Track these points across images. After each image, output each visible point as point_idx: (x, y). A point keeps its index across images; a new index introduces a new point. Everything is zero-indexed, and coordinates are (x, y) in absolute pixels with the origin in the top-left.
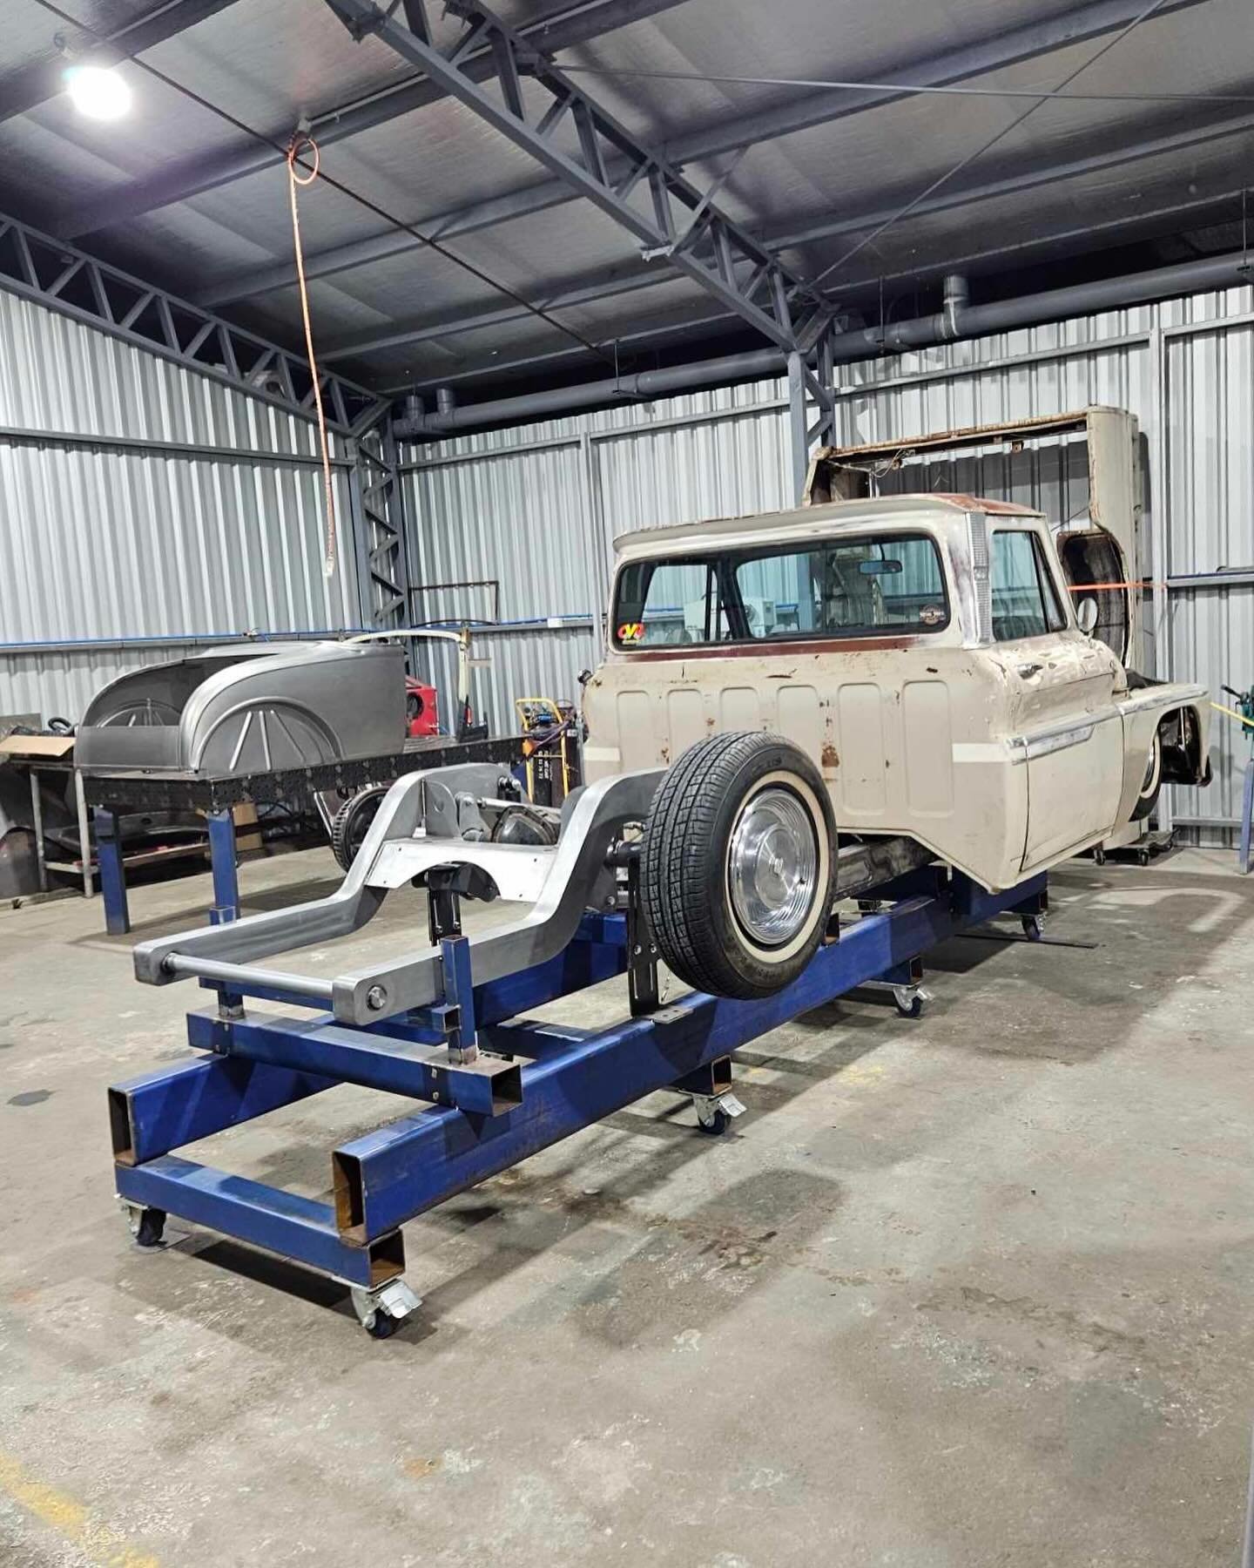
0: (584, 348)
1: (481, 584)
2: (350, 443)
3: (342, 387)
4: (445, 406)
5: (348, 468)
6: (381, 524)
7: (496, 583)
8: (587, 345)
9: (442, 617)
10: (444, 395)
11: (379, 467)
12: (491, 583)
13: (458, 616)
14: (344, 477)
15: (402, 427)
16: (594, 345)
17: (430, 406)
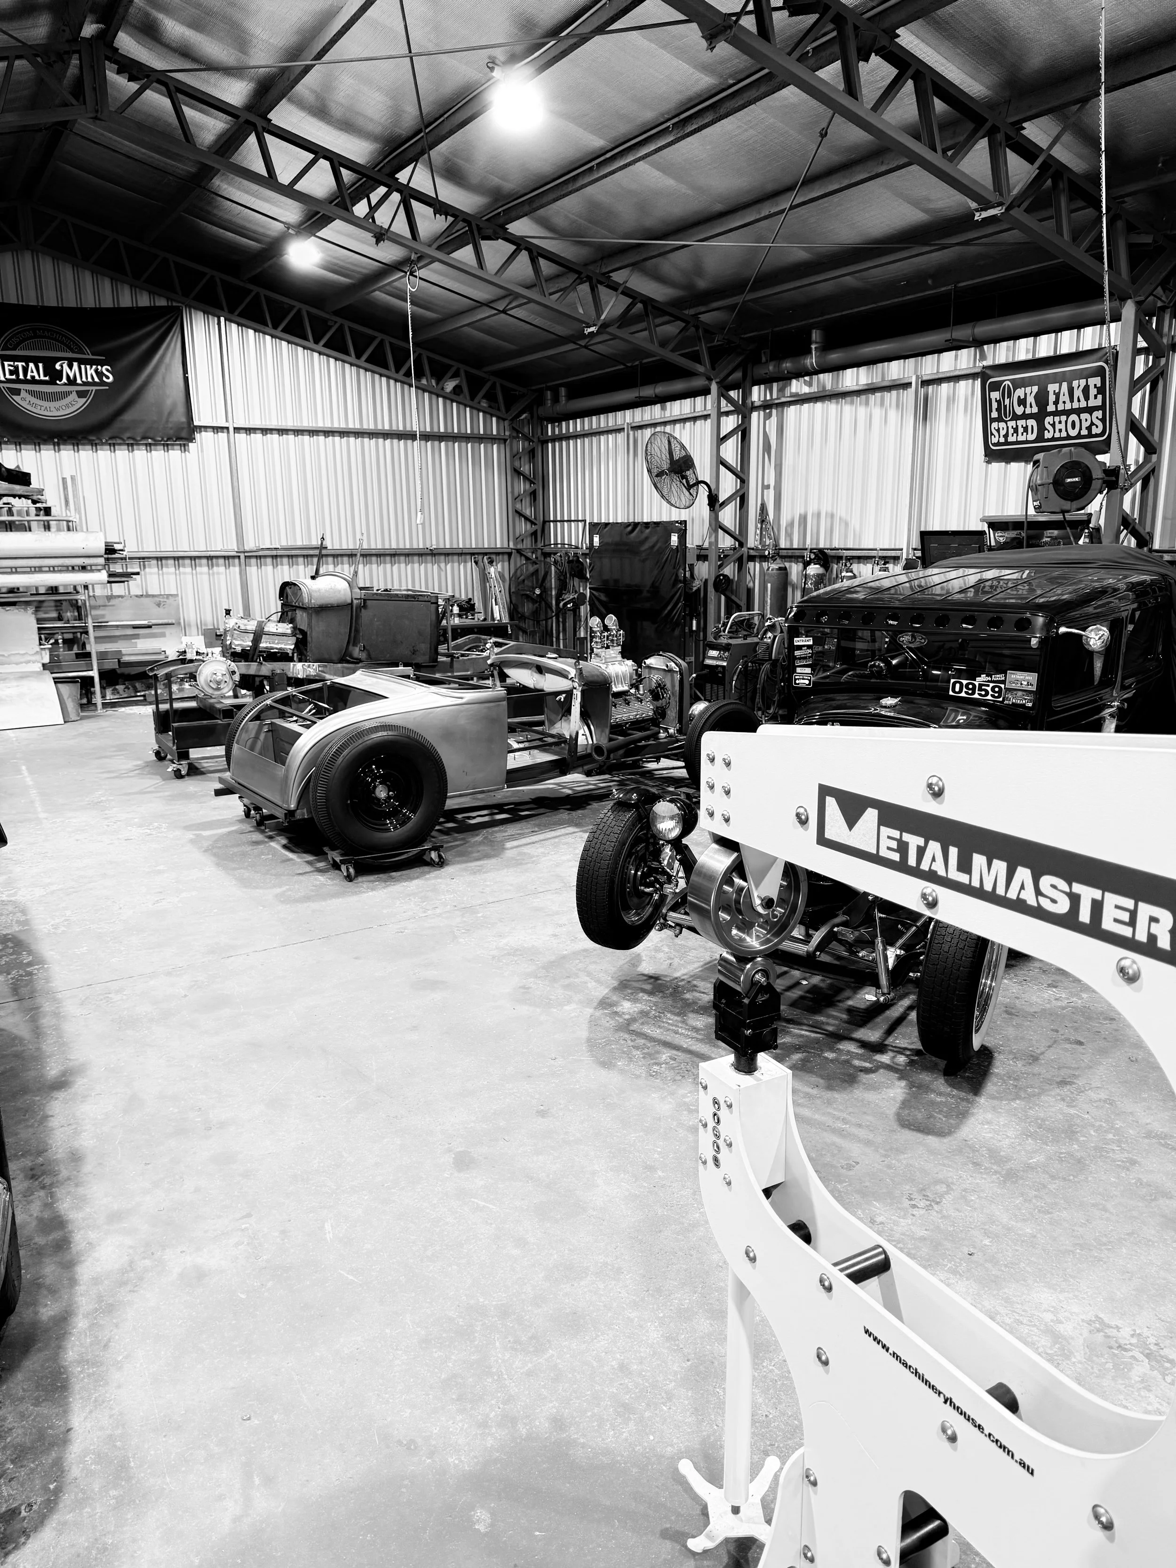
0: (622, 367)
1: (578, 521)
2: (507, 423)
3: (502, 386)
4: (564, 398)
5: (505, 440)
6: (525, 478)
7: (585, 521)
8: (624, 365)
9: (559, 542)
10: (563, 391)
11: (526, 438)
12: (581, 521)
13: (566, 542)
14: (502, 446)
15: (541, 411)
16: (629, 365)
17: (556, 399)
